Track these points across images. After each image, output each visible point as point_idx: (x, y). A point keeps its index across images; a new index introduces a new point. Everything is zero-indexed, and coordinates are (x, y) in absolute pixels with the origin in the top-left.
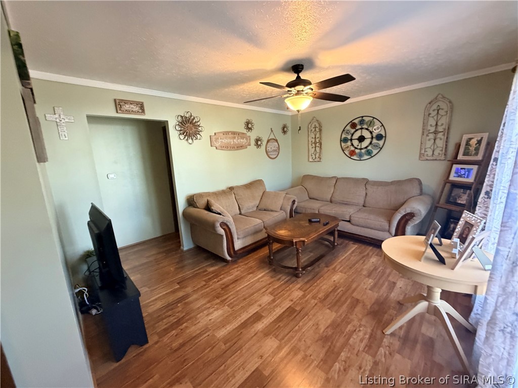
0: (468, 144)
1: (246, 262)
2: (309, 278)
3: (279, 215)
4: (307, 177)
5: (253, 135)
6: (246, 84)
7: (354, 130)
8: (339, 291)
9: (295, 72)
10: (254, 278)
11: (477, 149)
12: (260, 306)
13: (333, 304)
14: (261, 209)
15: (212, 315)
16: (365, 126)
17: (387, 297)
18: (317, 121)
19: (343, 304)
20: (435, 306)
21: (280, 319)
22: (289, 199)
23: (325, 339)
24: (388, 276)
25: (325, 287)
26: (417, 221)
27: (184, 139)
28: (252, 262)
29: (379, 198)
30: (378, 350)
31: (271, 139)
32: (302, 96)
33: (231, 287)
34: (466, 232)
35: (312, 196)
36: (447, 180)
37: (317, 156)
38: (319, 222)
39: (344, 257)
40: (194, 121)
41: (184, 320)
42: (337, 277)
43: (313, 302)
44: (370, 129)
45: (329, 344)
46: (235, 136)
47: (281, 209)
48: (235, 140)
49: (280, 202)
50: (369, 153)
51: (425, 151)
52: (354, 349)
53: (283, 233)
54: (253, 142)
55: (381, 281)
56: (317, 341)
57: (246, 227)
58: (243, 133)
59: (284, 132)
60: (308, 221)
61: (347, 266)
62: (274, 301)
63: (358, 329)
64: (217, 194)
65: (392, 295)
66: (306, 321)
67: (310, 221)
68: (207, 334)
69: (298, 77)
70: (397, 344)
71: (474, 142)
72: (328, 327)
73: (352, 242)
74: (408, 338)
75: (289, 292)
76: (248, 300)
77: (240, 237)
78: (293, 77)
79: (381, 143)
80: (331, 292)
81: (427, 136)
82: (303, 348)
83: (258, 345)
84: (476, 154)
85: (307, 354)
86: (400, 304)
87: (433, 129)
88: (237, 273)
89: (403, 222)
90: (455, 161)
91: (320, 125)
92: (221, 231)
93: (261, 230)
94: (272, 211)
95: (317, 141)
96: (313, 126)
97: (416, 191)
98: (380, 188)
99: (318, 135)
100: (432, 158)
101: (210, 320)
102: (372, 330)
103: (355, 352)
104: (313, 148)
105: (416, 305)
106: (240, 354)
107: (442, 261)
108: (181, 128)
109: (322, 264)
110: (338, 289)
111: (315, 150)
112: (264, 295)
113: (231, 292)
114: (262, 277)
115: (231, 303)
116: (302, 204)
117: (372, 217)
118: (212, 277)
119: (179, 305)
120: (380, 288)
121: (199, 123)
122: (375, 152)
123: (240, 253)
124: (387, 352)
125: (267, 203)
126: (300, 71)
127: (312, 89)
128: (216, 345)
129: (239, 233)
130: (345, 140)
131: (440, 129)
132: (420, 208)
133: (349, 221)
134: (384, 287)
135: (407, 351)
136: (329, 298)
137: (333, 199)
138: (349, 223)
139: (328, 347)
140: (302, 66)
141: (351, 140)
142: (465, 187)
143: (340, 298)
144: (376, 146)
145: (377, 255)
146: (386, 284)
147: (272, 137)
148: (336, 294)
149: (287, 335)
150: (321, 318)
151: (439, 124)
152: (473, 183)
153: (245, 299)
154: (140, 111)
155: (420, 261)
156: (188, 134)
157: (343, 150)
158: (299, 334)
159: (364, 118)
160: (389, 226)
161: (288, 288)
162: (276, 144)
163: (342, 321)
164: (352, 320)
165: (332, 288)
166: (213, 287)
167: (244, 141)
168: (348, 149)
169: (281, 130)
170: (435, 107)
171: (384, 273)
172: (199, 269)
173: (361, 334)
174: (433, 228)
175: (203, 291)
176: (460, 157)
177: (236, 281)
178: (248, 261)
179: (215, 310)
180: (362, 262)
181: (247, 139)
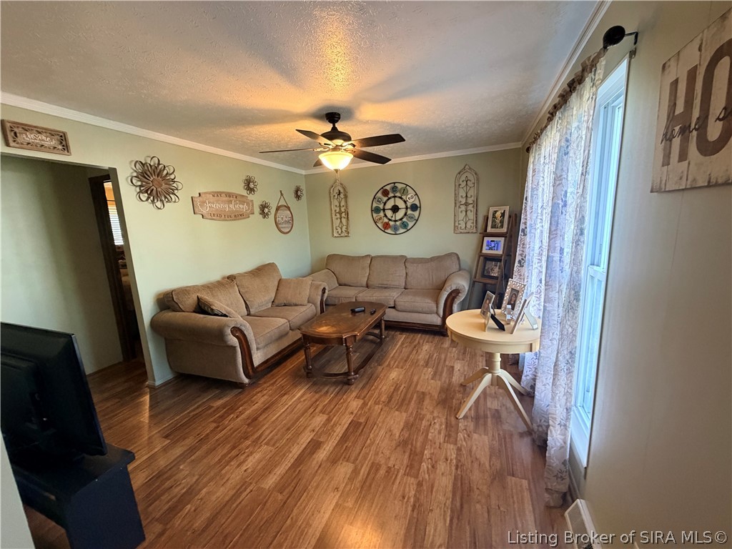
0: (494, 217)
1: (272, 382)
2: (364, 382)
3: (308, 310)
4: (331, 258)
5: (257, 199)
6: (256, 127)
7: (386, 198)
8: (401, 388)
9: (330, 122)
10: (291, 399)
11: (502, 222)
12: (313, 431)
13: (399, 403)
14: (280, 304)
15: (246, 463)
16: (398, 194)
17: (450, 384)
18: (341, 184)
19: (410, 402)
20: (498, 376)
21: (345, 438)
22: (317, 287)
23: (403, 444)
24: (445, 361)
25: (385, 388)
26: (462, 297)
27: (147, 200)
28: (281, 379)
29: (421, 277)
30: (457, 437)
31: (281, 206)
32: (340, 152)
33: (261, 419)
34: (513, 299)
35: (343, 281)
36: (480, 254)
37: (344, 229)
38: (364, 311)
39: (395, 351)
40: (165, 172)
41: (201, 485)
42: (394, 375)
43: (378, 408)
44: (404, 197)
45: (410, 446)
46: (231, 199)
47: (308, 302)
48: (231, 206)
49: (306, 292)
50: (405, 225)
51: (459, 224)
52: (435, 443)
53: (324, 330)
54: (257, 210)
55: (440, 368)
56: (395, 449)
57: (267, 331)
58: (243, 196)
59: (298, 197)
60: (350, 312)
61: (402, 359)
62: (329, 420)
63: (433, 423)
64: (210, 287)
65: (454, 379)
66: (377, 432)
67: (353, 312)
68: (248, 490)
69: (334, 129)
70: (471, 426)
71: (498, 214)
72: (402, 430)
73: (399, 333)
74: (478, 417)
75: (345, 405)
76: (293, 430)
77: (259, 346)
78: (328, 127)
79: (416, 214)
80: (393, 392)
81: (459, 207)
82: (383, 462)
83: (327, 478)
84: (502, 226)
85: (390, 465)
86: (463, 386)
87: (464, 201)
88: (263, 399)
89: (449, 300)
90: (485, 234)
91: (345, 190)
92: (234, 341)
93: (287, 333)
94: (296, 305)
95: (343, 209)
96: (336, 191)
97: (455, 267)
98: (420, 265)
99: (343, 203)
100: (466, 231)
101: (245, 471)
102: (446, 419)
103: (438, 444)
104: (337, 219)
105: (482, 379)
106: (307, 496)
107: (501, 328)
108: (142, 181)
109: (373, 364)
110: (400, 386)
111: (341, 221)
112: (314, 417)
113: (264, 425)
114: (300, 395)
115: (271, 439)
116: (334, 293)
117: (418, 299)
118: (225, 412)
119: (181, 467)
120: (441, 375)
121: (172, 177)
122: (411, 224)
123: (262, 371)
124: (466, 436)
125: (288, 295)
126: (337, 121)
127: (354, 146)
128: (269, 498)
129: (258, 340)
130: (377, 210)
131: (470, 201)
132: (462, 283)
133: (394, 307)
134: (444, 374)
135: (481, 429)
136: (393, 400)
137: (370, 283)
138: (393, 310)
139: (409, 451)
140: (339, 115)
141: (384, 210)
142: (496, 259)
143: (406, 395)
144: (411, 218)
145: (427, 342)
146: (445, 369)
147: (282, 202)
148: (399, 392)
149: (360, 453)
150: (392, 422)
151: (469, 196)
152: (502, 255)
153: (288, 429)
154: (60, 147)
155: (485, 331)
156: (154, 192)
157: (375, 223)
158: (373, 448)
159: (396, 184)
160: (437, 307)
161: (342, 401)
162: (289, 212)
163: (415, 420)
164: (424, 416)
165: (393, 388)
166: (232, 426)
167: (243, 208)
168: (381, 221)
169: (293, 195)
170: (463, 178)
171: (439, 359)
172: (198, 408)
173: (437, 426)
174: (488, 299)
175: (217, 437)
176: (489, 230)
177: (266, 409)
178: (274, 380)
179: (248, 456)
180: (415, 352)
181: (248, 204)
